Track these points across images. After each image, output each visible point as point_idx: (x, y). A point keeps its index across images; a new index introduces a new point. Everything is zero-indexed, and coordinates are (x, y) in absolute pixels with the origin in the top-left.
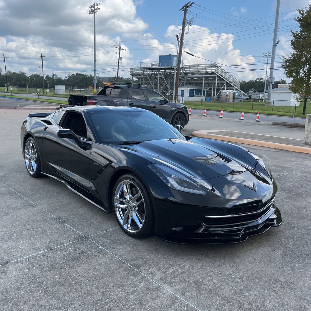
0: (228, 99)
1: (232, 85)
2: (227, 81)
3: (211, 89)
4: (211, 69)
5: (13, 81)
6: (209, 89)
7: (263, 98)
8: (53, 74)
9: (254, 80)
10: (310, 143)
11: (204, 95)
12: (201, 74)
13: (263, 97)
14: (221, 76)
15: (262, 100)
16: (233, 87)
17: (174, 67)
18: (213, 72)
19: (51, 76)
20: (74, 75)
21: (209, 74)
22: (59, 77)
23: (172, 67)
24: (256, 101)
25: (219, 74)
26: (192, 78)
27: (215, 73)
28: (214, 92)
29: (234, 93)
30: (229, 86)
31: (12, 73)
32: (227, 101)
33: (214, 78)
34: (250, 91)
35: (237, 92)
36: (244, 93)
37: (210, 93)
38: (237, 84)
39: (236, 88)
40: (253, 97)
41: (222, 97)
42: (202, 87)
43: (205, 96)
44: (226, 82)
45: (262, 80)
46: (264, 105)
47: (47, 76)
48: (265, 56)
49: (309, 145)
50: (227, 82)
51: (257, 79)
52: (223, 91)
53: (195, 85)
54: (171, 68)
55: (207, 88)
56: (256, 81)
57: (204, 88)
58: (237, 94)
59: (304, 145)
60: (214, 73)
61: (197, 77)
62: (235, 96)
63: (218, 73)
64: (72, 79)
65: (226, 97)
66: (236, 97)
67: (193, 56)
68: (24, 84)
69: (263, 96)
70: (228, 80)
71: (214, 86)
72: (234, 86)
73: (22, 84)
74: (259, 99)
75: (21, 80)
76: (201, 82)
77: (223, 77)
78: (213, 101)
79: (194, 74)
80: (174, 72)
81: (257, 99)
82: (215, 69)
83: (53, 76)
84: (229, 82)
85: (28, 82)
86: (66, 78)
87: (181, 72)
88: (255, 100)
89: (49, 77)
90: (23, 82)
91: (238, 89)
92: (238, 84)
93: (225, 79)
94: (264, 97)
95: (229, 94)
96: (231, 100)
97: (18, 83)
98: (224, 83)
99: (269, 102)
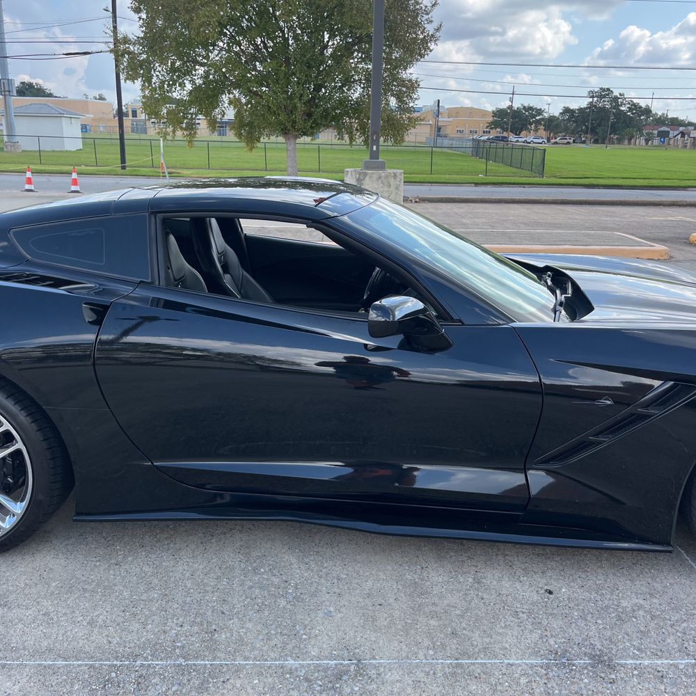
46: (2, 149)
99: (14, 141)
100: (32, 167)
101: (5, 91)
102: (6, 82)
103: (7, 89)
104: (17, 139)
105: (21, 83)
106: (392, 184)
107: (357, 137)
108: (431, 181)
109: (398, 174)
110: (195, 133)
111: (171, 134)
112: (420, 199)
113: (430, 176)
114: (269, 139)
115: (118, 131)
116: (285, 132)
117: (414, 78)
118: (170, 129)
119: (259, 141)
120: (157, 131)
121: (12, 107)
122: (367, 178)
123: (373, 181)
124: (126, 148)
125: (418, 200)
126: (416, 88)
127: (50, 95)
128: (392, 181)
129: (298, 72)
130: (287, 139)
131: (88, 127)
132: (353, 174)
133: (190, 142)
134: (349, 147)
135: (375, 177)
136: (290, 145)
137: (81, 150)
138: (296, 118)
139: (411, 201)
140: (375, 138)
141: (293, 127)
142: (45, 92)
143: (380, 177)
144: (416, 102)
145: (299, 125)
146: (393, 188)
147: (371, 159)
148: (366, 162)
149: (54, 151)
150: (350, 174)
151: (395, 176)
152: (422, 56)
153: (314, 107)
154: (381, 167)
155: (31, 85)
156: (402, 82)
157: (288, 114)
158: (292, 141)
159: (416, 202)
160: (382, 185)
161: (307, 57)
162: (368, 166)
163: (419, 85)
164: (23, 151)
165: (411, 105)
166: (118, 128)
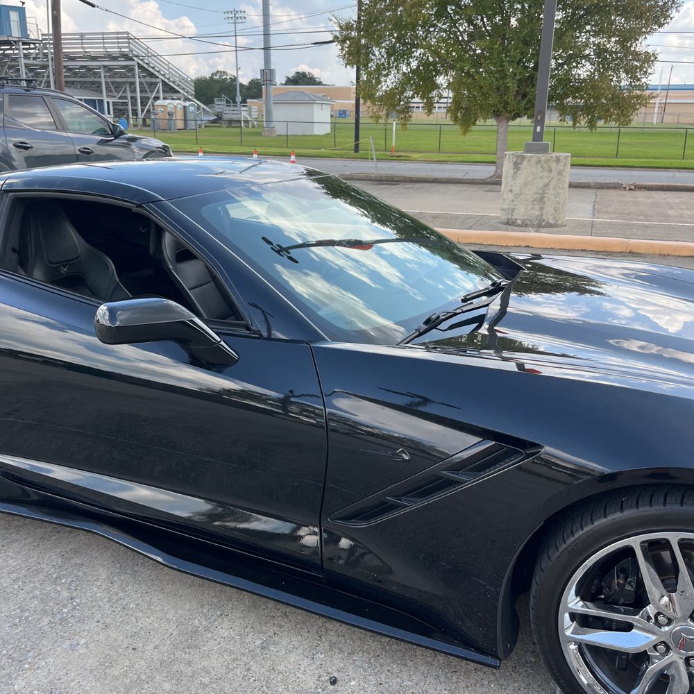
0: (172, 122)
1: (176, 87)
2: (161, 77)
3: (126, 98)
4: (119, 47)
6: (119, 99)
7: (249, 119)
9: (208, 76)
10: (519, 222)
11: (109, 113)
12: (94, 59)
13: (247, 116)
14: (147, 64)
15: (246, 122)
16: (177, 92)
17: (16, 39)
18: (124, 55)
21: (115, 59)
23: (10, 39)
24: (233, 125)
25: (142, 60)
26: (89, 70)
27: (131, 55)
28: (134, 104)
29: (185, 107)
30: (169, 90)
32: (173, 128)
33: (131, 69)
34: (216, 103)
35: (192, 105)
36: (205, 107)
37: (121, 107)
38: (187, 84)
39: (186, 94)
40: (225, 117)
41: (158, 117)
42: (101, 92)
43: (112, 116)
44: (160, 81)
45: (225, 76)
46: (260, 134)
48: (228, 18)
49: (519, 226)
50: (163, 81)
51: (212, 74)
52: (158, 102)
53: (81, 87)
54: (8, 43)
55: (115, 94)
56: (211, 78)
57: (108, 96)
58: (192, 109)
59: (504, 226)
60: (126, 57)
61: (83, 67)
62: (188, 114)
63: (137, 56)
65: (168, 117)
66: (190, 117)
67: (93, 6)
69: (247, 112)
70: (163, 75)
71: (134, 91)
72: (180, 90)
74: (239, 121)
76: (97, 80)
77: (152, 68)
78: (136, 129)
79: (73, 59)
80: (16, 52)
81: (235, 121)
82: (129, 47)
84: (166, 81)
87: (38, 51)
88: (231, 122)
91: (190, 97)
92: (189, 86)
93: (158, 71)
94: (250, 115)
95: (173, 111)
96: (180, 124)
98: (156, 84)
99: (270, 126)
100: (259, 150)
101: (266, 81)
102: (268, 71)
103: (268, 79)
104: (273, 124)
105: (296, 73)
106: (553, 168)
107: (582, 118)
108: (679, 166)
109: (561, 158)
110: (410, 116)
111: (384, 117)
112: (635, 187)
113: (682, 161)
114: (485, 121)
115: (354, 116)
116: (497, 114)
117: (650, 50)
118: (383, 113)
119: (474, 124)
120: (371, 115)
121: (272, 95)
122: (525, 162)
123: (530, 165)
124: (361, 132)
125: (633, 187)
126: (653, 61)
127: (320, 83)
128: (554, 165)
129: (513, 50)
130: (499, 121)
131: (347, 112)
132: (511, 157)
133: (404, 125)
134: (572, 129)
135: (534, 160)
136: (502, 127)
137: (328, 134)
138: (508, 98)
139: (625, 188)
140: (539, 118)
141: (505, 108)
142: (315, 81)
143: (539, 161)
144: (650, 77)
145: (513, 105)
146: (554, 173)
147: (534, 140)
148: (527, 145)
149: (304, 135)
150: (507, 157)
151: (558, 160)
152: (661, 25)
153: (530, 86)
154: (544, 150)
155: (304, 75)
156: (636, 55)
157: (501, 95)
158: (504, 123)
159: (631, 189)
160: (541, 169)
161: (524, 33)
162: (529, 149)
163: (656, 58)
164: (278, 135)
165: (644, 80)
166: (354, 113)
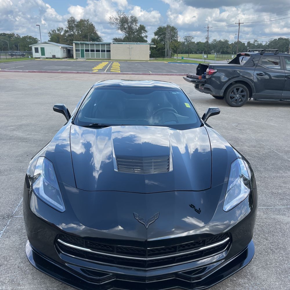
5: (217, 48)
8: (255, 40)
19: (252, 42)
20: (276, 39)
22: (259, 43)
31: (218, 41)
47: (249, 43)
64: (272, 44)
68: (226, 51)
73: (225, 51)
75: (224, 48)
83: (254, 42)
85: (230, 49)
86: (266, 43)
89: (250, 43)
90: (225, 49)
97: (221, 50)
